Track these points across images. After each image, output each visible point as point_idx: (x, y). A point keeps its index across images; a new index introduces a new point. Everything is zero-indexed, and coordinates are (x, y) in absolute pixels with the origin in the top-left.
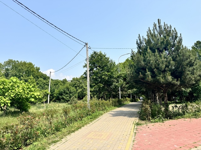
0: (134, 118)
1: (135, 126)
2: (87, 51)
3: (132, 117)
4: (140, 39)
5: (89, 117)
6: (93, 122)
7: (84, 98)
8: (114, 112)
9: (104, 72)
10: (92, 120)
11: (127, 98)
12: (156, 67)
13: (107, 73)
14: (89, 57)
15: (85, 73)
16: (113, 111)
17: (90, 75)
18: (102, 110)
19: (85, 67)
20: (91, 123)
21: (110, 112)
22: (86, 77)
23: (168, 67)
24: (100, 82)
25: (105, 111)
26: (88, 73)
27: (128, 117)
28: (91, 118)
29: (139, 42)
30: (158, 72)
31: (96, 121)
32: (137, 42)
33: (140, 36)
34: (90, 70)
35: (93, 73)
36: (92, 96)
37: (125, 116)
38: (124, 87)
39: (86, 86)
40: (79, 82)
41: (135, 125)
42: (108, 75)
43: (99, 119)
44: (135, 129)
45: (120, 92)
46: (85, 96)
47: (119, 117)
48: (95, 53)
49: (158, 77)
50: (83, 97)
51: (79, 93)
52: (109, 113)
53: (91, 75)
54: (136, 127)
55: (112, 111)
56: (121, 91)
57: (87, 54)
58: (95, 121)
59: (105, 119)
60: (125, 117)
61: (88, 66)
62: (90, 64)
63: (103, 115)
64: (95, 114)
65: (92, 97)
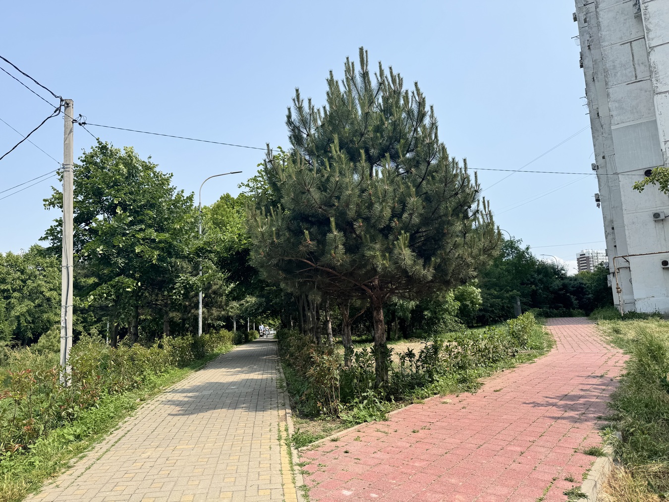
0: (275, 412)
1: (290, 454)
2: (68, 132)
3: (264, 409)
4: (300, 109)
5: (68, 431)
6: (92, 455)
7: (42, 340)
8: (183, 391)
9: (141, 230)
10: (84, 443)
11: (224, 332)
12: (359, 215)
13: (154, 235)
14: (76, 166)
15: (54, 233)
16: (179, 386)
17: (78, 240)
18: (129, 390)
19: (52, 204)
20: (81, 466)
21: (170, 396)
22: (57, 250)
23: (399, 216)
24: (123, 272)
25: (145, 393)
26: (69, 232)
27: (249, 409)
28: (78, 437)
29: (295, 116)
30: (367, 232)
31: (104, 446)
32: (289, 117)
33: (301, 98)
34: (77, 221)
35: (92, 231)
36: (80, 328)
37: (234, 406)
38: (215, 292)
39: (58, 289)
40: (22, 272)
41: (288, 445)
42: (160, 242)
43: (120, 433)
44: (297, 468)
45: (200, 311)
46: (48, 329)
47: (209, 413)
48: (103, 148)
49: (369, 249)
50: (40, 335)
51: (18, 318)
52: (162, 397)
53: (83, 242)
54: (296, 460)
55: (174, 391)
56: (206, 305)
57: (67, 147)
58: (100, 447)
59: (148, 432)
60: (238, 411)
61: (69, 200)
62: (76, 193)
63: (139, 412)
64: (96, 412)
65: (80, 333)
